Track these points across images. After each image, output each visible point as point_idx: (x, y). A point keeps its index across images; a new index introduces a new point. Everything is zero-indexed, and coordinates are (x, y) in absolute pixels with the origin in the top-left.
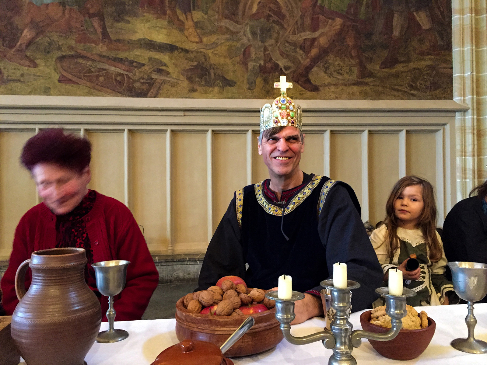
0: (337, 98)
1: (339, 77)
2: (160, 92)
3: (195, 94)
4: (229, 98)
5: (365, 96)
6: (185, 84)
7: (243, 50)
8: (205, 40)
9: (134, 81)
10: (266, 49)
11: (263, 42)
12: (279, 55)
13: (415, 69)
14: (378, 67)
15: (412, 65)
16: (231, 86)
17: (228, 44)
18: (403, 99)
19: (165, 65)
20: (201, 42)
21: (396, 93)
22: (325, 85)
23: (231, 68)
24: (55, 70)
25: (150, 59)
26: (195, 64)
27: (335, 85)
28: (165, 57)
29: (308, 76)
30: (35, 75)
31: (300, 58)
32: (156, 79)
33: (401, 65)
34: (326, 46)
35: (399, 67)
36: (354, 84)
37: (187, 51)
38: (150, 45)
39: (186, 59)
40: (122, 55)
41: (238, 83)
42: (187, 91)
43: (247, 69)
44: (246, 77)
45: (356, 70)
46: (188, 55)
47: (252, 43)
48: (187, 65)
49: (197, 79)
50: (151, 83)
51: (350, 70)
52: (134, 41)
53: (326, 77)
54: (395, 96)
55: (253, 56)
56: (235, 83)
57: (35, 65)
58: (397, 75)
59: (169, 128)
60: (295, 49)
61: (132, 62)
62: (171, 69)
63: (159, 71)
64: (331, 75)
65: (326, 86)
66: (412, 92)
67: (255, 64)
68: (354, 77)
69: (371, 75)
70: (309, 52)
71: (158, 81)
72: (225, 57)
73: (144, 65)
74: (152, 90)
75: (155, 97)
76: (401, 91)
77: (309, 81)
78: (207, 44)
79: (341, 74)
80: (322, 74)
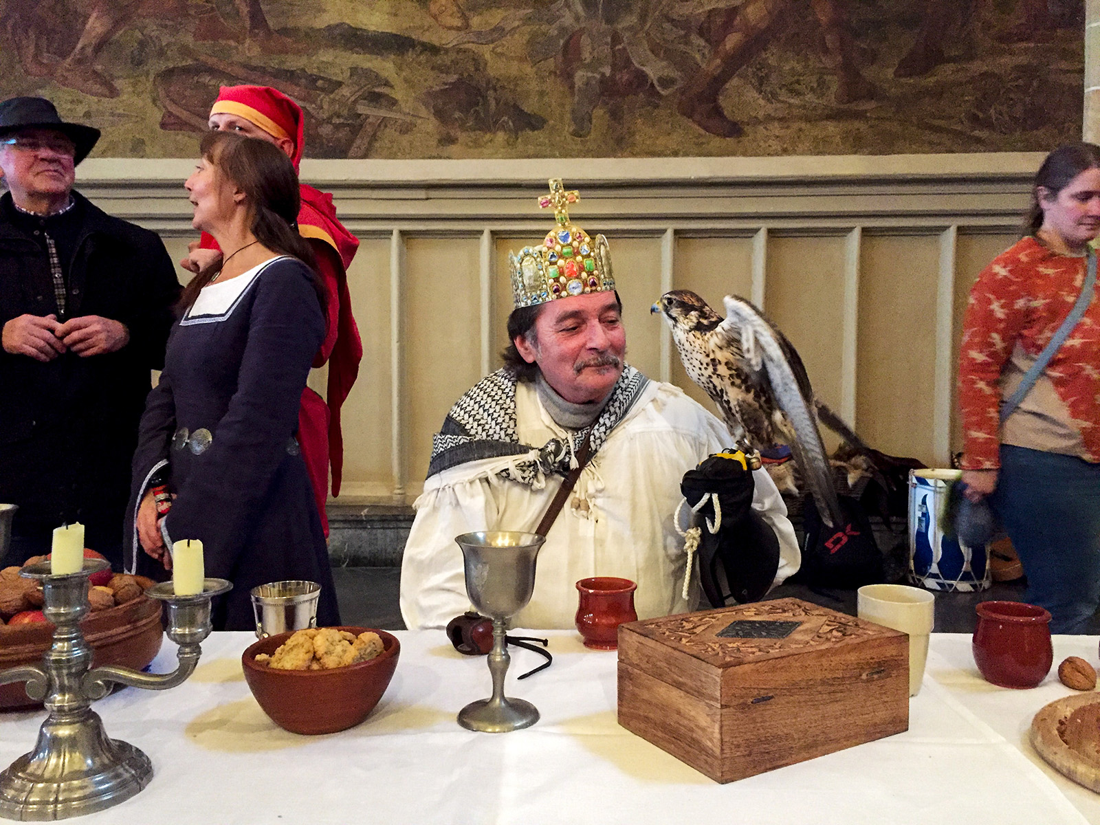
0: (785, 152)
1: (792, 101)
2: (377, 145)
3: (453, 148)
4: (528, 157)
5: (856, 145)
6: (429, 125)
7: (562, 42)
8: (475, 21)
9: (320, 123)
10: (616, 39)
11: (608, 21)
12: (649, 52)
13: (984, 75)
14: (890, 72)
15: (977, 67)
16: (534, 128)
17: (527, 29)
18: (952, 152)
19: (387, 84)
20: (467, 26)
21: (934, 137)
22: (756, 121)
23: (534, 86)
24: (154, 101)
25: (354, 71)
26: (453, 78)
27: (781, 120)
28: (385, 66)
29: (715, 100)
30: (113, 114)
31: (698, 57)
32: (367, 117)
33: (951, 67)
34: (763, 25)
35: (946, 72)
36: (829, 117)
37: (433, 50)
38: (354, 38)
39: (433, 68)
40: (294, 63)
41: (551, 122)
42: (434, 143)
43: (572, 87)
44: (568, 108)
45: (834, 84)
46: (438, 60)
47: (583, 25)
48: (434, 81)
49: (457, 115)
50: (355, 125)
51: (821, 83)
52: (319, 30)
53: (762, 102)
54: (931, 143)
55: (587, 56)
56: (544, 121)
57: (113, 92)
58: (938, 93)
59: (396, 227)
60: (686, 36)
61: (313, 79)
62: (398, 94)
63: (375, 98)
64: (772, 97)
65: (760, 122)
66: (977, 133)
67: (590, 74)
68: (831, 98)
69: (872, 93)
70: (722, 40)
71: (370, 120)
72: (521, 60)
73: (340, 84)
74: (358, 142)
75: (365, 156)
76: (948, 131)
77: (718, 112)
78: (480, 33)
79: (798, 94)
80: (751, 94)
